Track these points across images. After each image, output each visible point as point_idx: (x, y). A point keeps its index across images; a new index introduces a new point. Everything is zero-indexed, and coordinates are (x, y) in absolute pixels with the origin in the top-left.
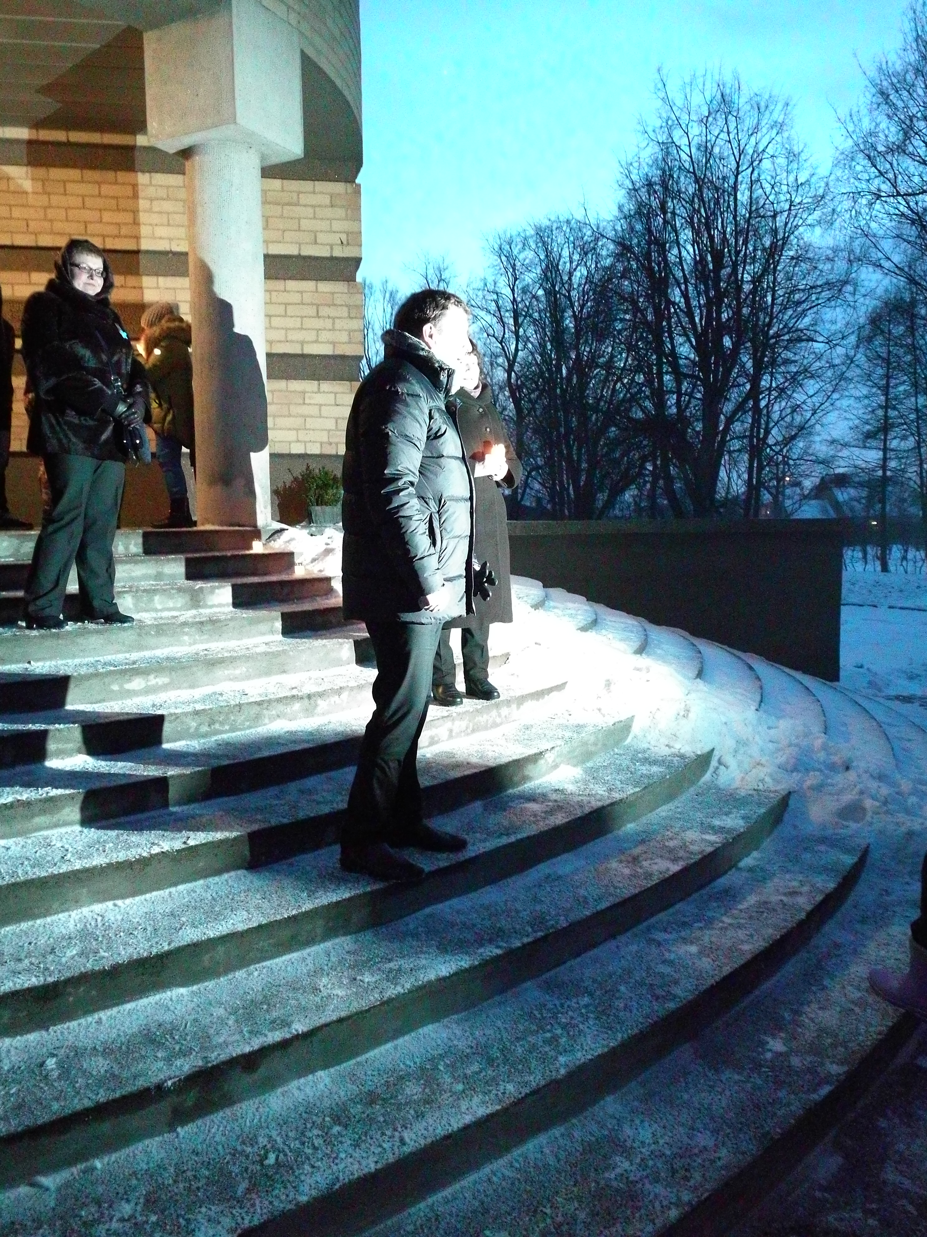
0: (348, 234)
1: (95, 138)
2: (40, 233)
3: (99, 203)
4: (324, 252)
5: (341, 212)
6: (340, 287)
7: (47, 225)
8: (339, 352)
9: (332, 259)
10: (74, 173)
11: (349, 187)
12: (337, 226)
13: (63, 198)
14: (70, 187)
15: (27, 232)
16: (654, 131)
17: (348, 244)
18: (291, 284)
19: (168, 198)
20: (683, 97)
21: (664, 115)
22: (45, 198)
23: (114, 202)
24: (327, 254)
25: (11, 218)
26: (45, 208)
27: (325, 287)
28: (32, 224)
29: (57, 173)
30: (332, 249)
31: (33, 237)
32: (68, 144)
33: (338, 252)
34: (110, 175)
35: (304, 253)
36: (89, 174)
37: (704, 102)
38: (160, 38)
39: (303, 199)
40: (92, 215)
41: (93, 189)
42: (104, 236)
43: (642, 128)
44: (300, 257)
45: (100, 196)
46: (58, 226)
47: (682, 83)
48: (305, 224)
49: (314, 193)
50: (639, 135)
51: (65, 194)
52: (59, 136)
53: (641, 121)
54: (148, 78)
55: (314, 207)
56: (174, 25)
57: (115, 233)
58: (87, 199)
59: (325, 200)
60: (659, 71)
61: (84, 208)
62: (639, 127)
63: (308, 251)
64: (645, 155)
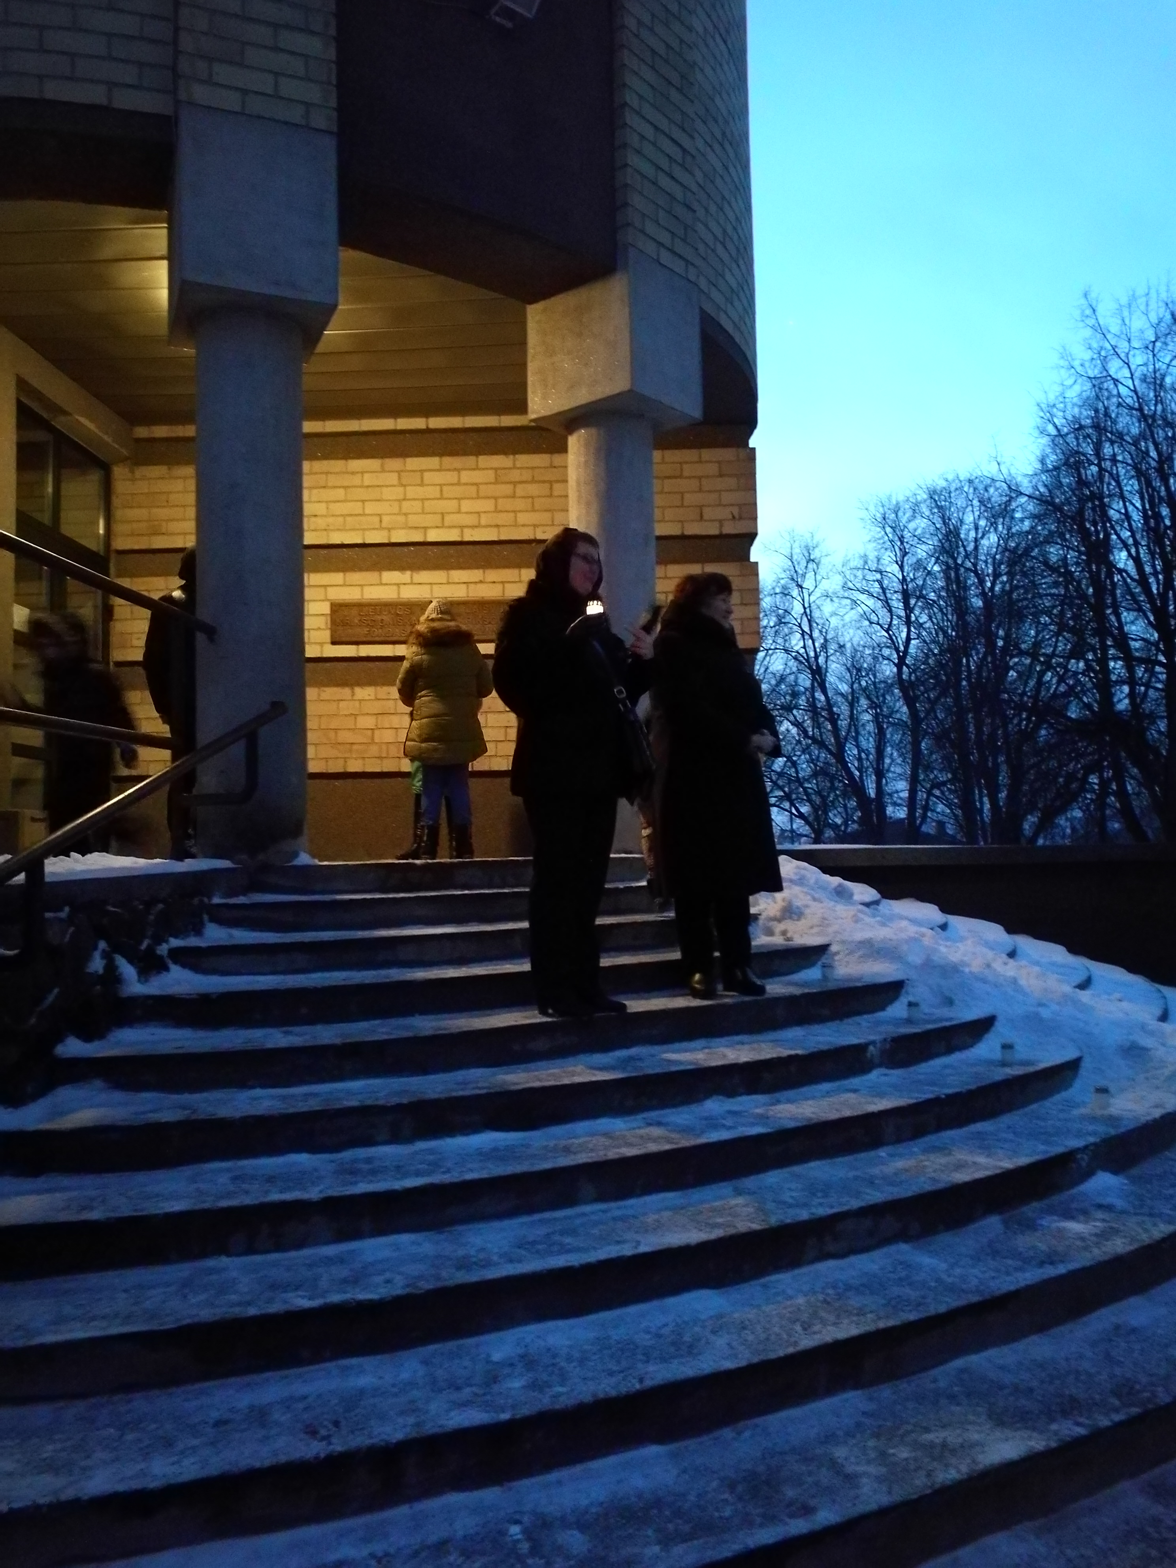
0: (740, 506)
1: (455, 422)
2: (393, 528)
3: (458, 491)
4: (713, 530)
5: (731, 482)
6: (735, 565)
7: (401, 519)
9: (721, 536)
10: (432, 462)
11: (742, 453)
12: (727, 498)
13: (419, 489)
14: (428, 476)
15: (381, 528)
16: (1082, 365)
17: (741, 518)
19: (533, 481)
20: (1120, 322)
21: (1095, 345)
22: (402, 489)
23: (473, 489)
24: (716, 532)
25: (364, 515)
26: (400, 501)
28: (386, 519)
29: (413, 463)
30: (721, 526)
31: (385, 533)
32: (428, 431)
33: (729, 529)
34: (471, 460)
35: (688, 532)
36: (448, 461)
37: (1148, 325)
38: (545, 310)
39: (687, 470)
40: (452, 505)
41: (452, 477)
42: (462, 527)
43: (1067, 363)
44: (683, 537)
45: (459, 484)
46: (413, 520)
47: (1118, 307)
48: (689, 499)
49: (700, 462)
50: (1063, 372)
51: (422, 484)
52: (418, 423)
53: (1065, 354)
54: (531, 352)
55: (700, 478)
56: (561, 296)
57: (476, 523)
58: (445, 488)
59: (713, 469)
60: (1085, 295)
61: (441, 498)
62: (1062, 363)
63: (693, 529)
64: (1073, 394)
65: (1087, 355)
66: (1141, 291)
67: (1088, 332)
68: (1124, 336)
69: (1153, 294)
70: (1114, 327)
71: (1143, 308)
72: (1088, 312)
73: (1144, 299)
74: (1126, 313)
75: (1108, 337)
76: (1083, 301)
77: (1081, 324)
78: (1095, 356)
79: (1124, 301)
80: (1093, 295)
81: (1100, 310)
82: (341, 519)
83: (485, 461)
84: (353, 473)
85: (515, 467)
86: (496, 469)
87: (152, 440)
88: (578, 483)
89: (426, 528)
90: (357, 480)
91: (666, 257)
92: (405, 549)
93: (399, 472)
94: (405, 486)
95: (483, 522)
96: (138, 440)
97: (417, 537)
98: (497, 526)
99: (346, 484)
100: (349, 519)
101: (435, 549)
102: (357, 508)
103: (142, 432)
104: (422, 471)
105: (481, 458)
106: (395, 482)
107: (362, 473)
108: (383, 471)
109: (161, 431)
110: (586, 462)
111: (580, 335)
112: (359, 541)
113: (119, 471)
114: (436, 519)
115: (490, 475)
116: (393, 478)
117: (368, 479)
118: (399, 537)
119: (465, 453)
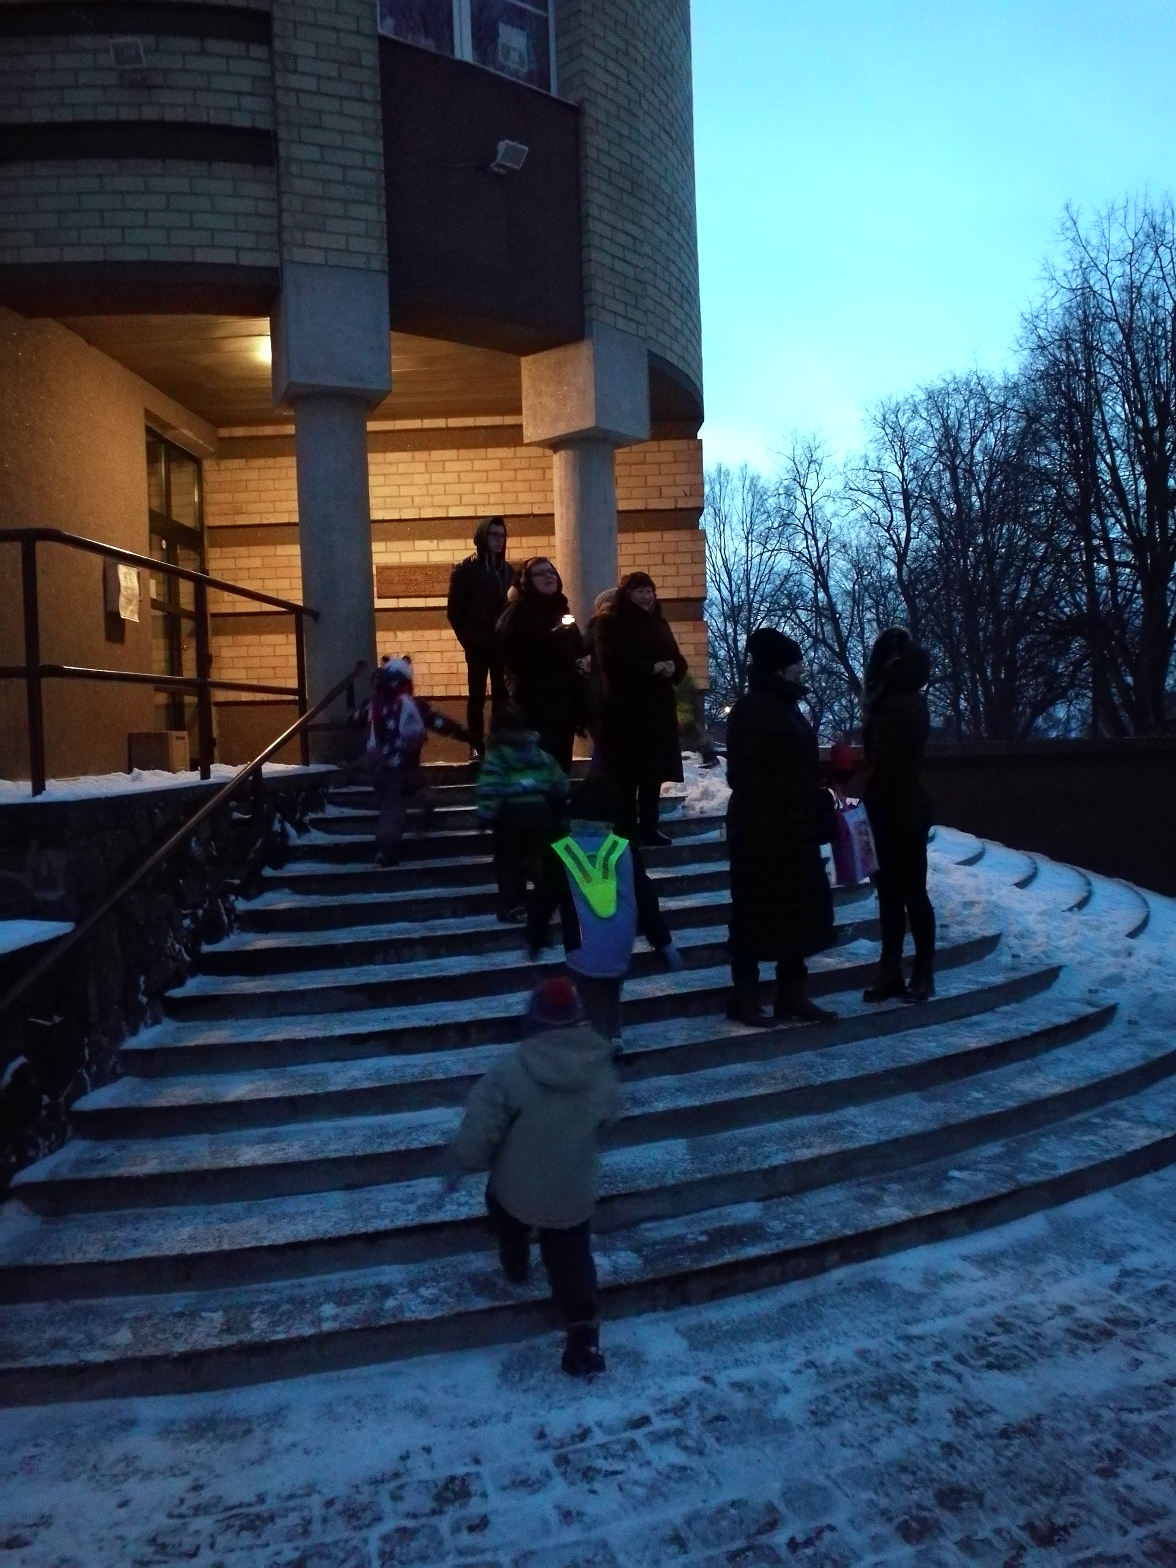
0: (691, 485)
1: (469, 422)
2: (423, 507)
3: (472, 477)
4: (670, 506)
5: (683, 467)
6: (682, 535)
7: (428, 500)
8: (683, 595)
9: (676, 510)
10: (451, 454)
11: (691, 443)
12: (680, 479)
13: (442, 475)
14: (448, 465)
15: (413, 507)
16: (1064, 277)
17: (691, 495)
18: (640, 536)
19: (530, 468)
20: (1100, 234)
21: (1078, 256)
22: (428, 476)
23: (484, 475)
24: (672, 507)
25: (399, 496)
26: (427, 485)
27: (669, 536)
28: (417, 499)
29: (437, 455)
30: (676, 501)
31: (417, 510)
32: (448, 429)
33: (682, 504)
34: (481, 452)
35: (650, 507)
36: (464, 453)
37: (1126, 237)
38: (534, 362)
39: (649, 458)
40: (466, 488)
41: (466, 465)
42: (476, 505)
43: (1048, 275)
44: (647, 511)
45: (473, 471)
46: (438, 500)
47: (1097, 218)
48: (651, 481)
49: (659, 451)
50: (1045, 282)
51: (444, 472)
52: (440, 423)
53: (1047, 266)
54: (524, 393)
55: (659, 464)
56: (546, 352)
57: (485, 502)
58: (462, 475)
59: (669, 457)
60: (1067, 208)
61: (459, 482)
62: (1045, 274)
63: (654, 505)
64: (1055, 304)
65: (1069, 267)
66: (1120, 204)
67: (1069, 244)
68: (1102, 248)
69: (1131, 207)
70: (1095, 241)
71: (1121, 220)
72: (1069, 224)
73: (1122, 212)
74: (1106, 225)
75: (1089, 248)
76: (1064, 213)
77: (1061, 237)
78: (1077, 267)
79: (1104, 213)
80: (1073, 208)
81: (1082, 223)
82: (381, 500)
83: (492, 452)
84: (390, 463)
85: (515, 457)
86: (501, 459)
87: (231, 439)
88: (560, 489)
89: (447, 507)
90: (393, 469)
91: (621, 323)
92: (432, 523)
93: (426, 462)
94: (430, 473)
95: (492, 500)
96: (221, 439)
97: (441, 514)
98: (503, 504)
99: (385, 472)
100: (388, 500)
101: (455, 522)
102: (393, 491)
103: (224, 432)
104: (444, 461)
105: (490, 450)
106: (423, 470)
107: (398, 463)
108: (413, 461)
109: (239, 432)
110: (566, 475)
111: (559, 382)
112: (397, 517)
113: (207, 464)
114: (455, 499)
115: (497, 463)
116: (421, 467)
117: (402, 468)
118: (427, 513)
119: (476, 446)
